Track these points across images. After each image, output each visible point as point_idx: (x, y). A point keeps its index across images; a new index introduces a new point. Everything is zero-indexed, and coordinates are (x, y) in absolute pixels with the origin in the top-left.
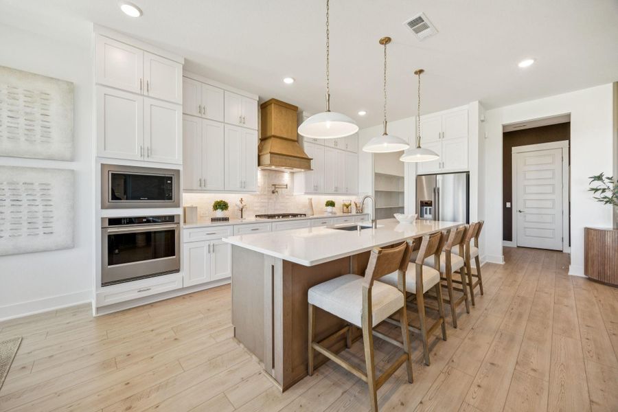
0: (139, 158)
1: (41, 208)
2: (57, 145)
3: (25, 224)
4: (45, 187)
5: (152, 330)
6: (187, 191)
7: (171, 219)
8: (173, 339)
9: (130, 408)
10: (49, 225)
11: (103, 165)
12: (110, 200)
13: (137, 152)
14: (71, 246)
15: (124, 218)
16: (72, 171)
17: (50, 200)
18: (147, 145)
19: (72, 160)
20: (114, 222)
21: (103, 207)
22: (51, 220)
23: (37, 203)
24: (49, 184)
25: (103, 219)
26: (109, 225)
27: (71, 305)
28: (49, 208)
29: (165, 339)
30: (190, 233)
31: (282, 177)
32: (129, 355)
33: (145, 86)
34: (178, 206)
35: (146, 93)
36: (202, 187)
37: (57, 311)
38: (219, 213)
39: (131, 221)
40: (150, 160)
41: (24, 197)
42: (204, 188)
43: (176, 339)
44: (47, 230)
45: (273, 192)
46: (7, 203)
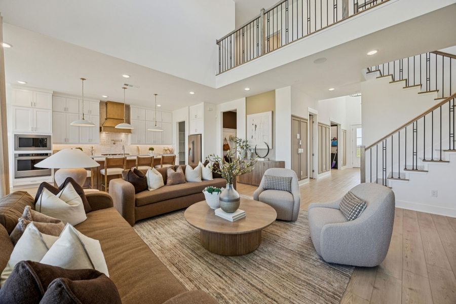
0: (31, 132)
11: (15, 135)
12: (18, 147)
13: (30, 129)
18: (35, 126)
20: (20, 155)
21: (15, 150)
25: (15, 154)
26: (18, 156)
31: (120, 136)
33: (33, 105)
34: (50, 149)
35: (34, 107)
36: (66, 142)
39: (28, 155)
40: (36, 132)
42: (68, 142)
45: (114, 144)
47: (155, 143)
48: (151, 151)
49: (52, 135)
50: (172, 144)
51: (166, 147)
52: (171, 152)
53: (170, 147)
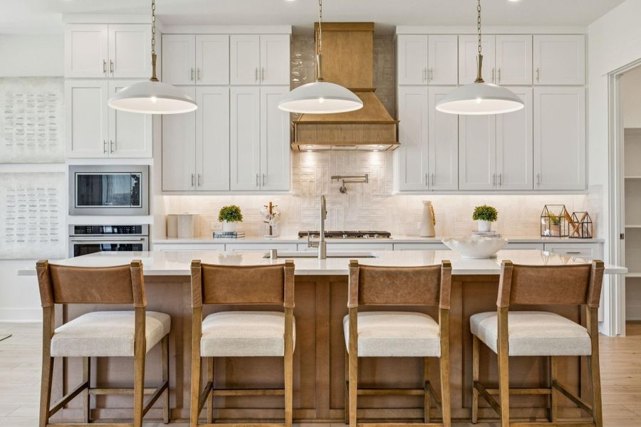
1: (49, 214)
2: (61, 146)
3: (38, 230)
4: (52, 192)
10: (55, 231)
11: (70, 167)
12: (77, 206)
15: (89, 227)
17: (55, 206)
20: (80, 230)
21: (71, 212)
22: (57, 226)
23: (46, 209)
24: (55, 189)
25: (70, 226)
26: (75, 233)
28: (55, 214)
31: (364, 160)
33: (109, 67)
34: (147, 213)
36: (196, 185)
38: (228, 226)
40: (114, 155)
42: (198, 188)
44: (54, 237)
45: (343, 191)
46: (27, 208)
47: (499, 185)
48: (482, 225)
50: (585, 189)
51: (556, 203)
52: (583, 229)
53: (575, 204)
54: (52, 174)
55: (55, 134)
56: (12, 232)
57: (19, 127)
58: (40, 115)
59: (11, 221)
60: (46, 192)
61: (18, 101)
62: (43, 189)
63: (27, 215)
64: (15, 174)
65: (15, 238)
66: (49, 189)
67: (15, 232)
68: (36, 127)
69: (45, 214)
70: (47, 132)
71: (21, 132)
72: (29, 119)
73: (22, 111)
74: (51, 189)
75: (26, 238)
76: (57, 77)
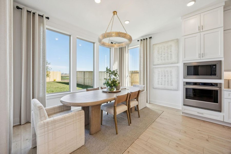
0: (198, 58)
1: (170, 78)
2: (174, 59)
3: (167, 82)
4: (171, 72)
5: (198, 130)
6: (226, 71)
7: (216, 85)
8: (206, 139)
9: (177, 147)
10: (172, 83)
11: (184, 64)
12: (187, 76)
13: (197, 56)
14: (177, 90)
15: (192, 83)
16: (178, 66)
17: (172, 76)
18: (202, 52)
19: (178, 63)
20: (188, 83)
21: (184, 78)
22: (172, 81)
23: (169, 76)
25: (184, 82)
26: (186, 84)
27: (176, 108)
28: (172, 78)
29: (202, 136)
30: (229, 94)
32: (185, 132)
33: (201, 28)
34: (221, 79)
35: (201, 30)
37: (173, 108)
40: (203, 58)
41: (166, 75)
43: (207, 140)
44: (171, 84)
46: (163, 76)
49: (222, 59)
54: (170, 67)
55: (172, 56)
56: (159, 82)
57: (161, 55)
58: (167, 51)
59: (159, 79)
60: (169, 72)
61: (161, 49)
62: (168, 71)
63: (163, 78)
64: (160, 67)
65: (160, 84)
66: (170, 71)
67: (160, 82)
68: (166, 55)
69: (168, 78)
70: (169, 56)
71: (161, 57)
72: (164, 53)
73: (162, 51)
74: (171, 71)
75: (163, 84)
76: (172, 40)
